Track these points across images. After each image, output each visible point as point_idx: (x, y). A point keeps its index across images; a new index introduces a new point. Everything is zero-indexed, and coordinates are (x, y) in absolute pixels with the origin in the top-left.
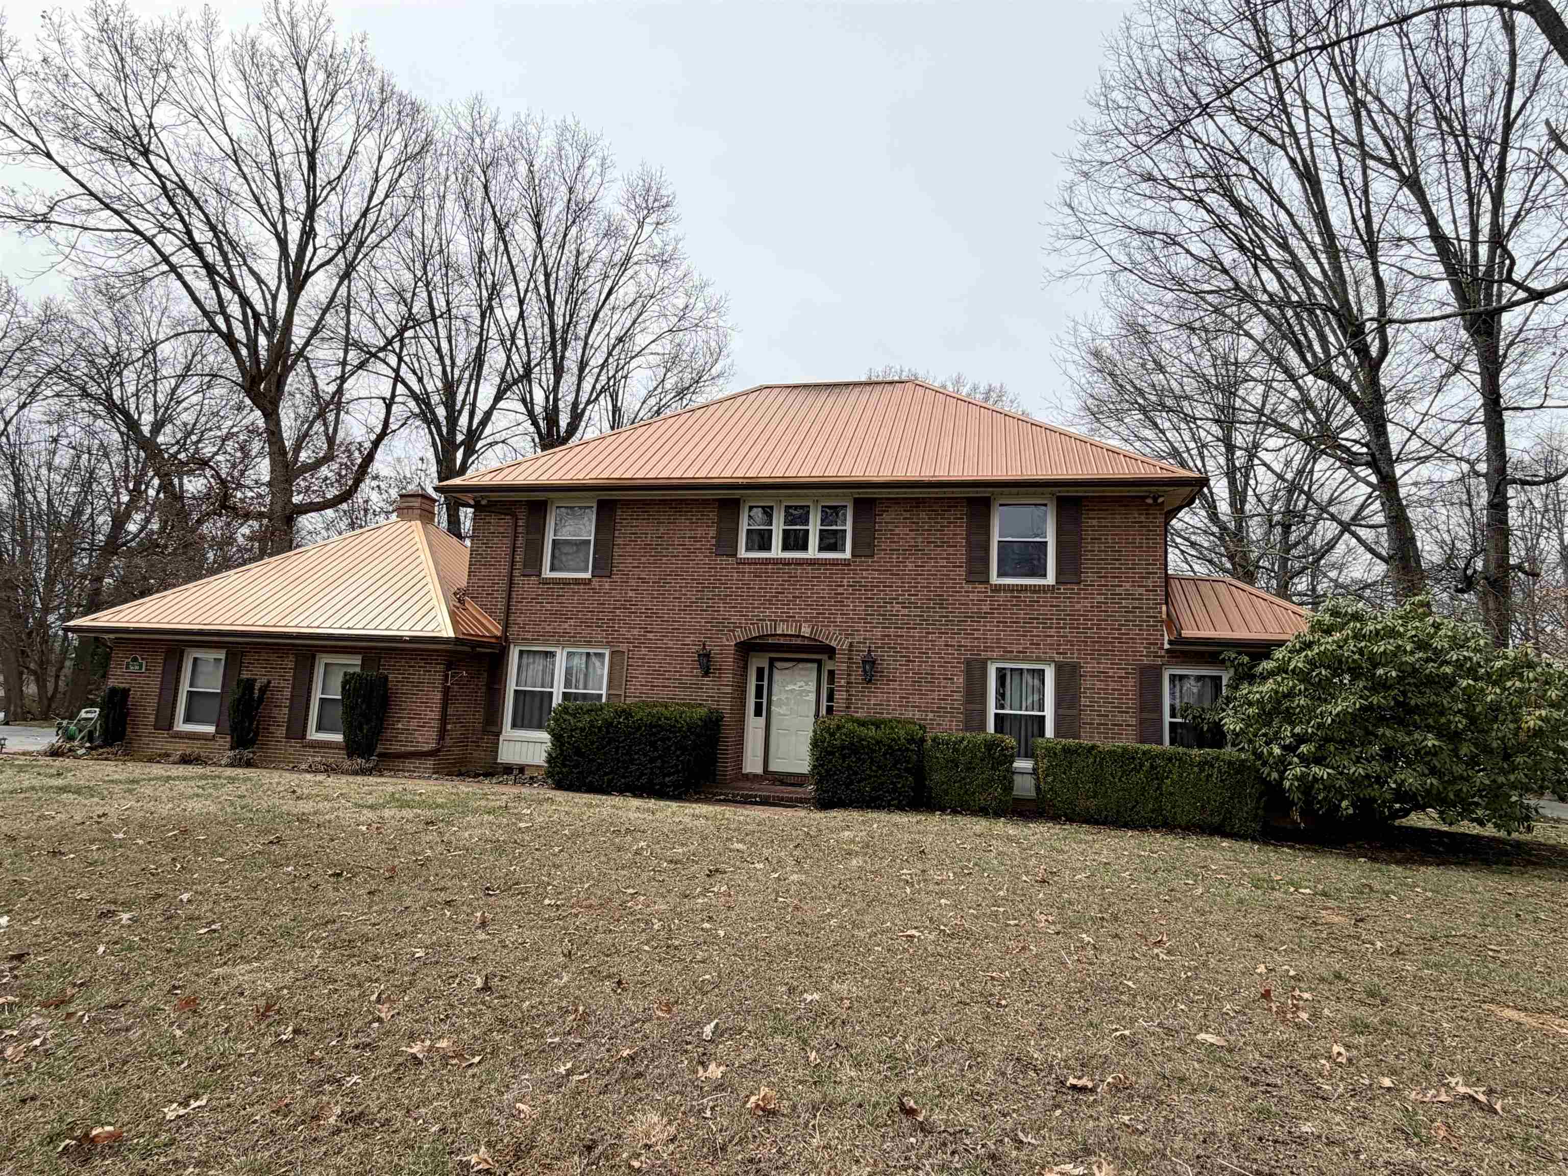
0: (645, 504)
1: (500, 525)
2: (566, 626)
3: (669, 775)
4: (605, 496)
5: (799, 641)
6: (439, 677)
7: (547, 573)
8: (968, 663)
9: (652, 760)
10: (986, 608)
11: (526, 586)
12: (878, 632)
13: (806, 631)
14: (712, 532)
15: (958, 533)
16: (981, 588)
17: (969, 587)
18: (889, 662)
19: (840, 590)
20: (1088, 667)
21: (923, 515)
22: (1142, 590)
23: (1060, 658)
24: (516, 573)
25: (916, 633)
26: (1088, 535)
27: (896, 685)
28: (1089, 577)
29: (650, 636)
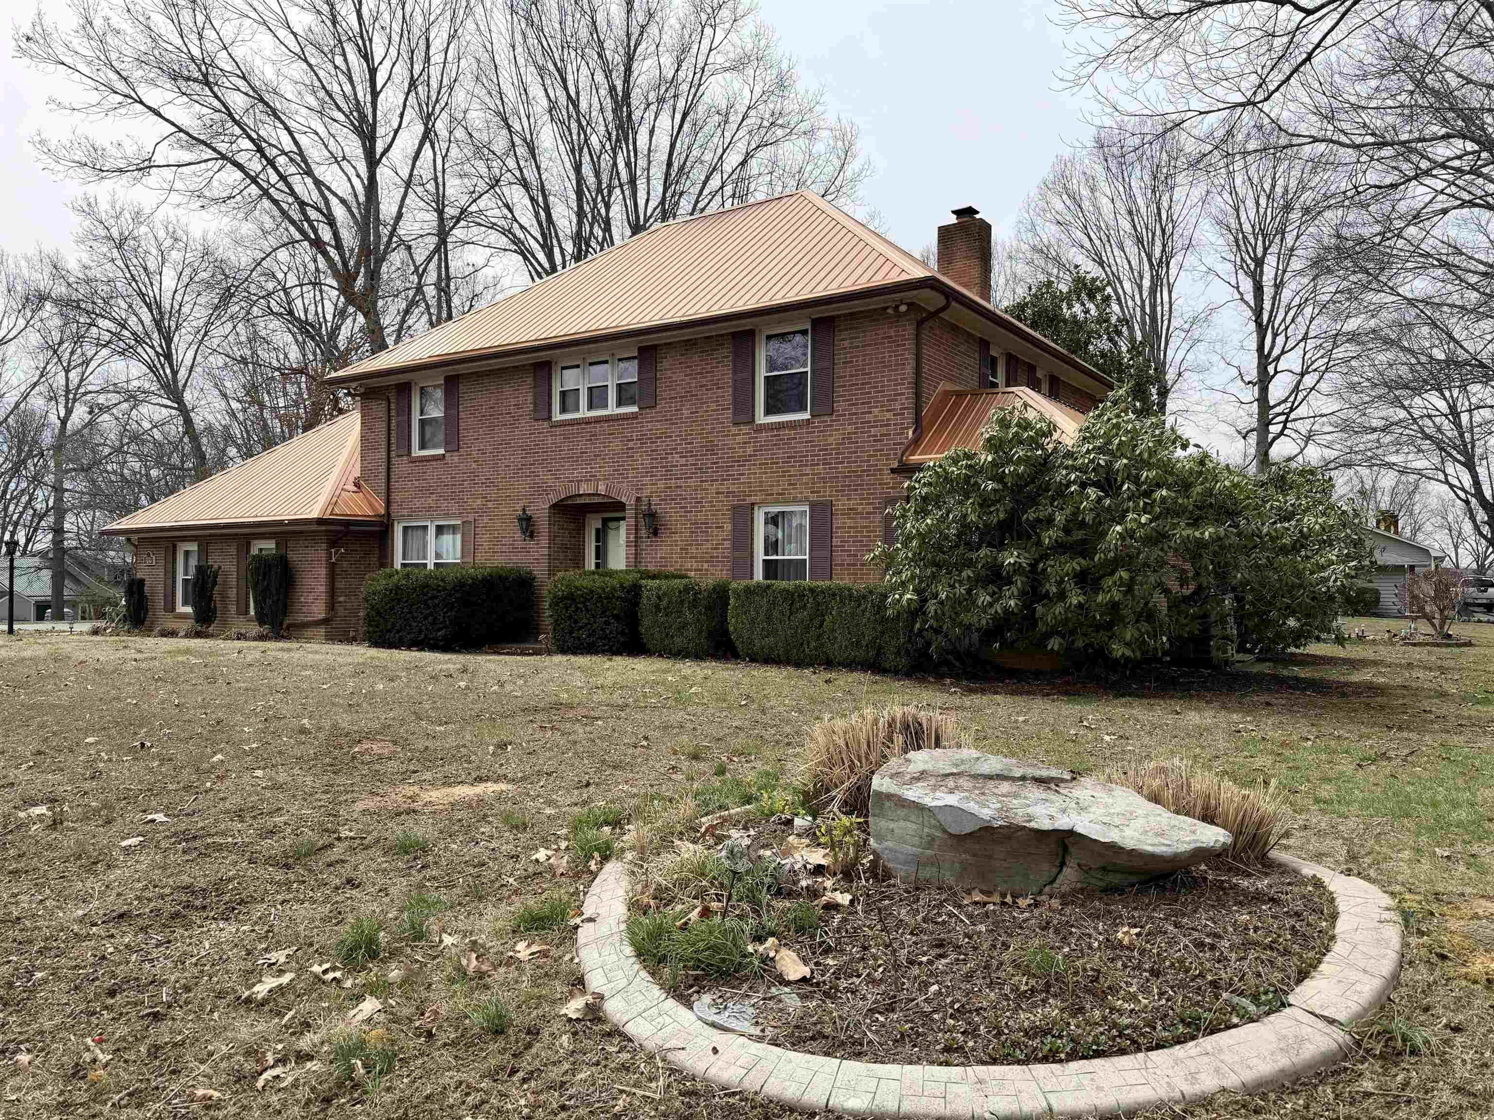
0: (478, 375)
1: (379, 408)
2: (430, 500)
3: (439, 630)
4: (450, 370)
5: (597, 500)
6: (323, 554)
7: (417, 452)
8: (734, 508)
9: (426, 618)
10: (749, 451)
11: (401, 466)
12: (661, 485)
13: (602, 489)
14: (530, 398)
15: (725, 373)
16: (745, 429)
17: (734, 430)
18: (669, 512)
19: (631, 444)
20: (841, 504)
21: (696, 358)
22: (889, 415)
23: (813, 497)
24: (393, 454)
25: (692, 482)
26: (840, 358)
27: (676, 537)
28: (840, 406)
29: (490, 504)
